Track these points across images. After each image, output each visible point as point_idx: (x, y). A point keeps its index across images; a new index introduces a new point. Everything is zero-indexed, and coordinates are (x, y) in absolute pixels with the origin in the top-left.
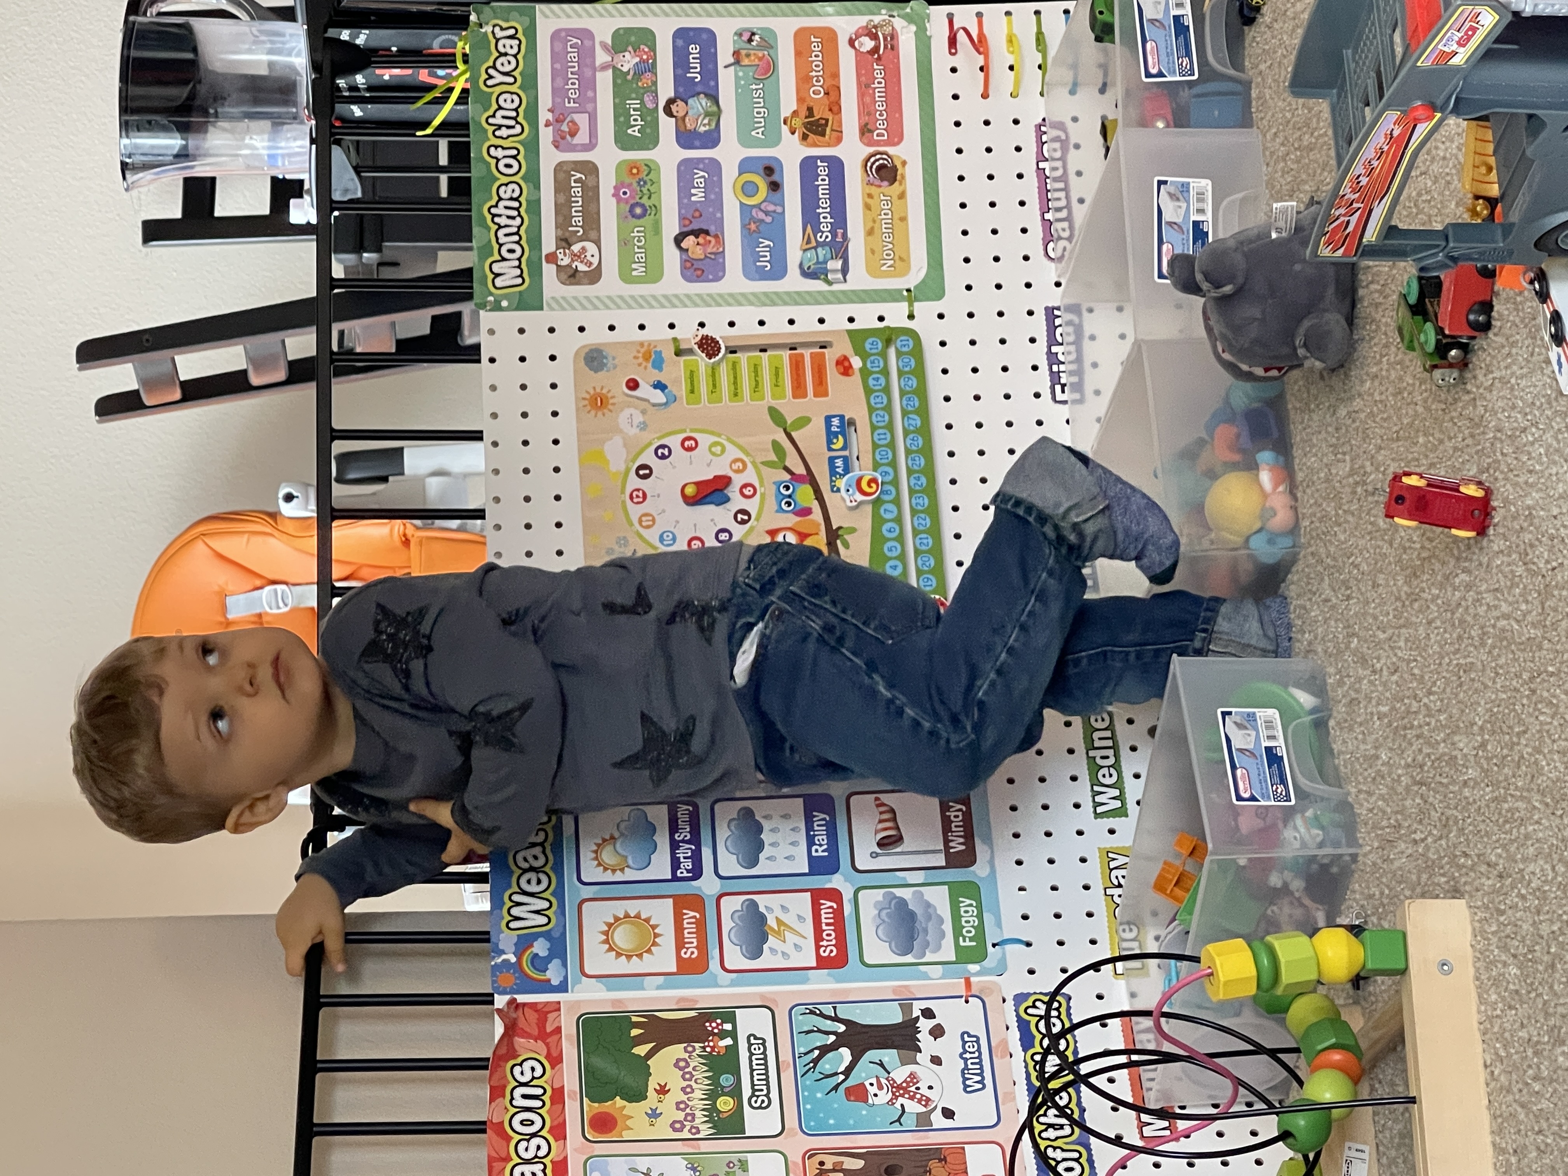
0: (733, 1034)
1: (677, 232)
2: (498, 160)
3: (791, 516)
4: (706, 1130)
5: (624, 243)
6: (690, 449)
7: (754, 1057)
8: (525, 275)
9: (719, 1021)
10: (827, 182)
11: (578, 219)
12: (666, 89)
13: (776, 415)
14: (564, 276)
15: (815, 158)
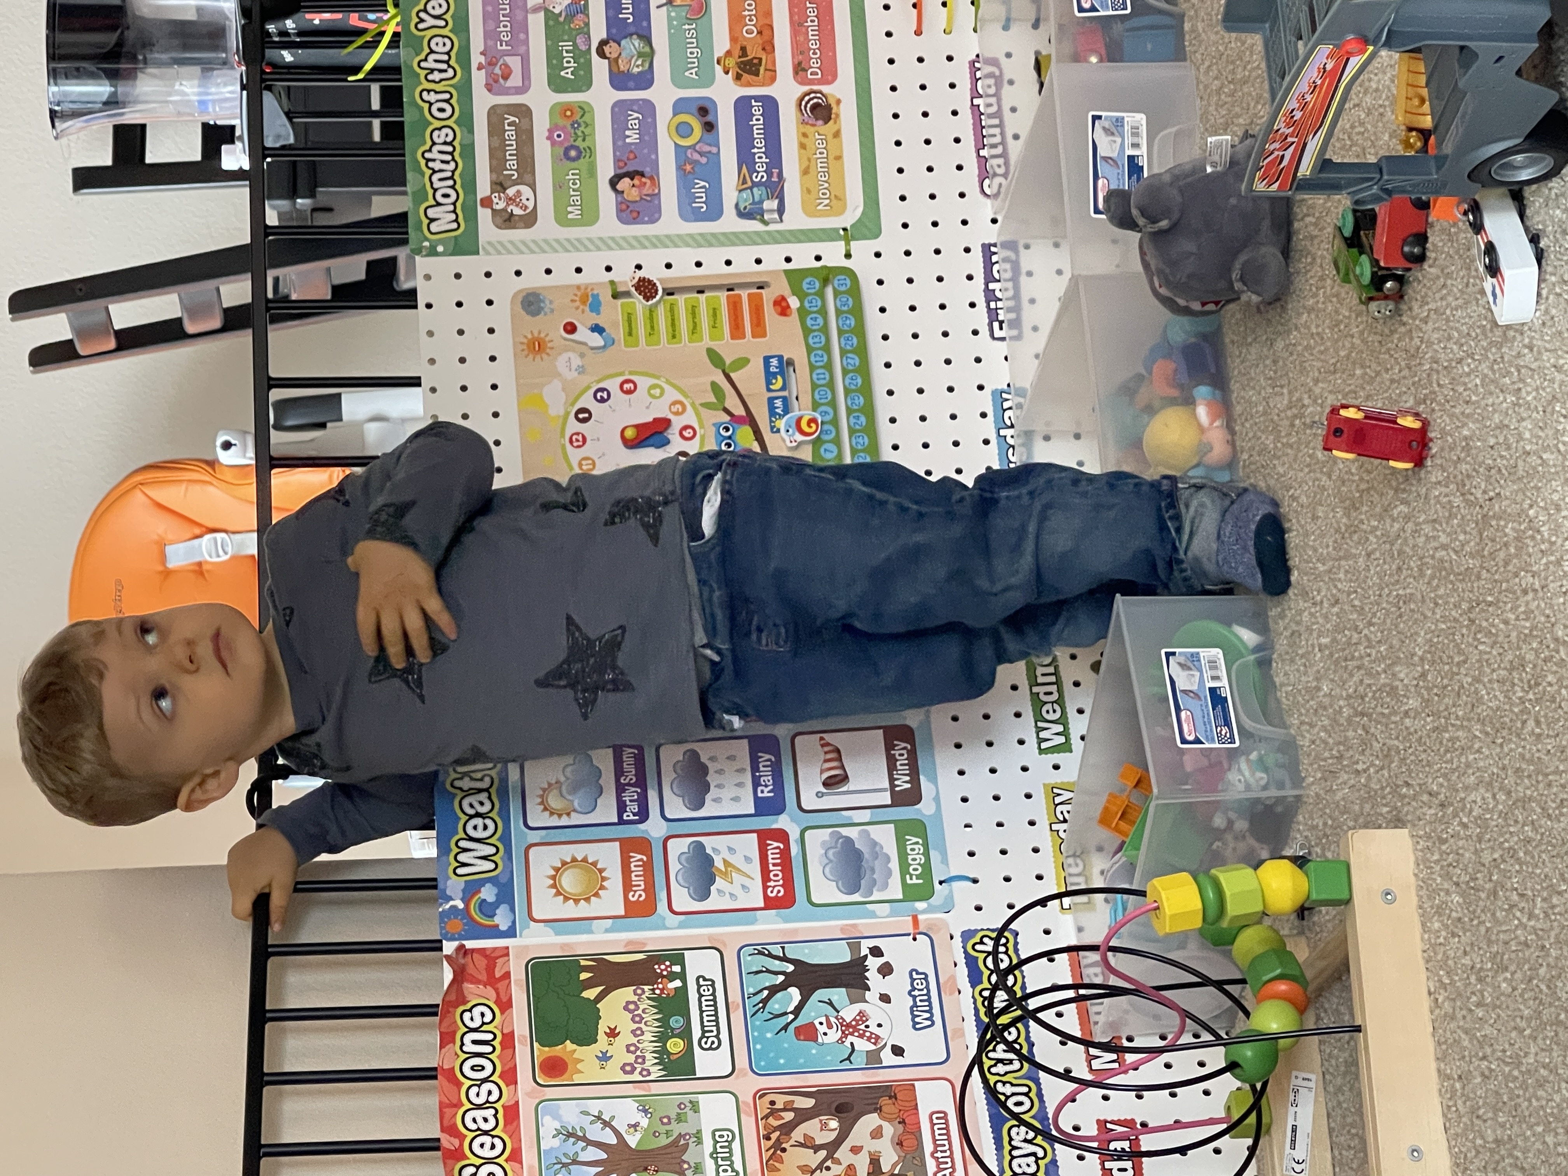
0: (682, 976)
1: (612, 174)
2: (431, 104)
4: (656, 1072)
5: (559, 186)
6: (629, 392)
7: (703, 999)
8: (461, 219)
9: (668, 963)
10: (761, 122)
12: (598, 31)
13: (714, 357)
15: (750, 98)
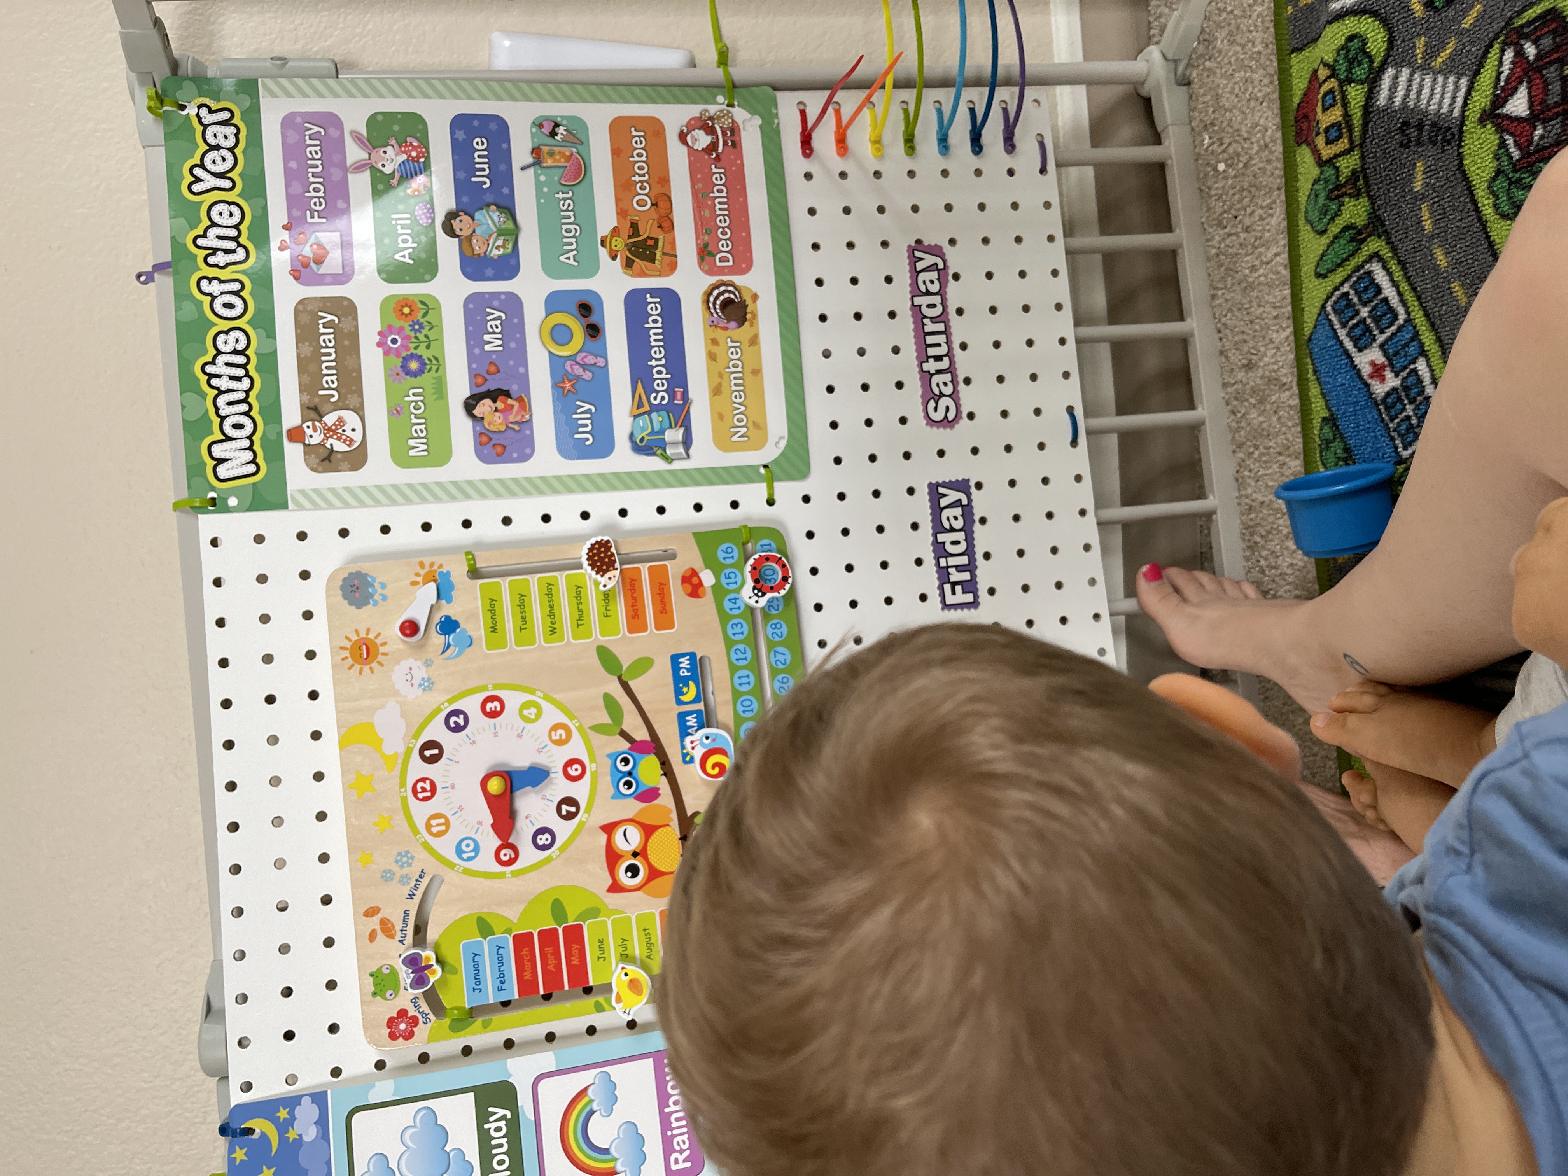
1: (468, 394)
2: (213, 295)
3: (632, 800)
5: (396, 411)
6: (493, 714)
8: (260, 460)
10: (659, 325)
11: (330, 379)
12: (444, 198)
13: (607, 659)
14: (314, 460)
15: (644, 292)
